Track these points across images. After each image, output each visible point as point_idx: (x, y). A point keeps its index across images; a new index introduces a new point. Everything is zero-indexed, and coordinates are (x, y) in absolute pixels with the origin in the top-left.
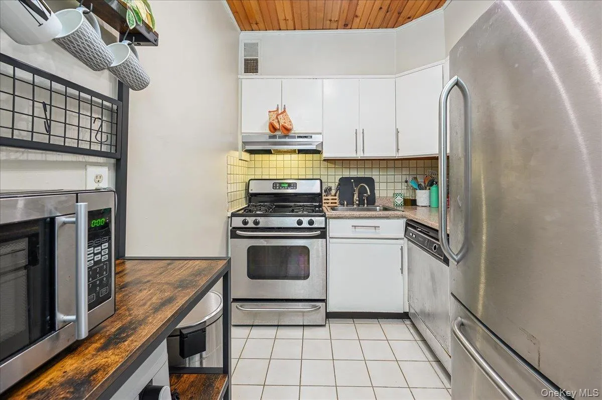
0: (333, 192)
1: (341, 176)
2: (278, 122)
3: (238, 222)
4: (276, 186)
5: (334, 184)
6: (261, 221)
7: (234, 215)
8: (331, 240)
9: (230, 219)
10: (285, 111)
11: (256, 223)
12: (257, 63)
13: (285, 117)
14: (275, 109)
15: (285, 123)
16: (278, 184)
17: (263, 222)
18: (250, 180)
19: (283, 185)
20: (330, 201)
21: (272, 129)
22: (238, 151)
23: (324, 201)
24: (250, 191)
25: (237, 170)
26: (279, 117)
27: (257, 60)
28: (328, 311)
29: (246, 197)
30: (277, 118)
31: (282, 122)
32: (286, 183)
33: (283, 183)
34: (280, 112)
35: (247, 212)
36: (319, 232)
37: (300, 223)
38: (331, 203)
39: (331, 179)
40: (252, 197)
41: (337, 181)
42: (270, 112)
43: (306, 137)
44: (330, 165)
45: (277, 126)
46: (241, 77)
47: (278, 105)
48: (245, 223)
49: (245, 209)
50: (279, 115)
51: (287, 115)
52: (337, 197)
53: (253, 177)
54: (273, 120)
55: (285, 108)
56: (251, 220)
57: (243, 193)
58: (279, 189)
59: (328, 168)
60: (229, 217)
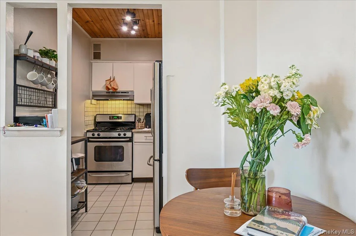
0: (142, 121)
1: (147, 113)
2: (111, 85)
3: (90, 135)
4: (111, 118)
5: (143, 117)
6: (101, 134)
7: (88, 131)
8: (135, 143)
9: (86, 133)
10: (114, 80)
11: (98, 135)
12: (100, 54)
13: (114, 83)
14: (109, 79)
15: (114, 86)
16: (112, 117)
17: (102, 134)
18: (96, 115)
19: (114, 117)
20: (140, 126)
21: (107, 89)
22: (90, 99)
23: (136, 126)
24: (97, 121)
25: (89, 110)
26: (111, 83)
27: (100, 53)
28: (133, 177)
29: (94, 124)
30: (110, 84)
31: (112, 86)
32: (116, 116)
33: (115, 116)
34: (111, 80)
35: (94, 130)
36: (128, 139)
37: (119, 135)
38: (141, 127)
39: (141, 114)
40: (97, 124)
41: (144, 115)
42: (106, 81)
43: (125, 93)
44: (141, 107)
45: (110, 88)
46: (92, 61)
47: (111, 77)
48: (93, 135)
49: (93, 129)
50: (111, 82)
51: (115, 82)
52: (143, 124)
53: (98, 113)
54: (108, 85)
55: (114, 78)
56: (96, 134)
57: (93, 122)
58: (112, 119)
59: (139, 108)
60: (85, 133)
